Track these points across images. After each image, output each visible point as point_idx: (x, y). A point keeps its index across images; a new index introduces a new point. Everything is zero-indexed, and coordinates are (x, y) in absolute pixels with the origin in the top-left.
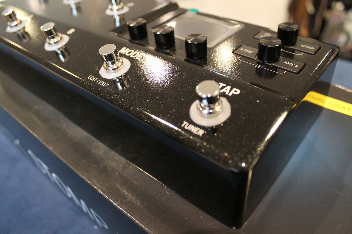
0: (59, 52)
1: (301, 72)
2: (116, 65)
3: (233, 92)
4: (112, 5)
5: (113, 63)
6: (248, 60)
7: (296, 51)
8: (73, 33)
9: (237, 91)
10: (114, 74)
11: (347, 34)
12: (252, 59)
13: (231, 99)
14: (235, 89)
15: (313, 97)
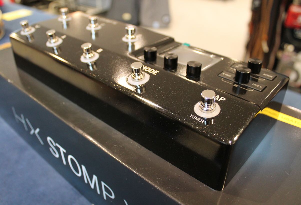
0: (90, 64)
1: (264, 91)
2: (140, 76)
3: (221, 99)
4: (128, 34)
5: (138, 75)
6: (229, 81)
7: (259, 78)
8: (102, 52)
9: (223, 99)
10: (137, 82)
11: (297, 72)
12: (231, 81)
13: (220, 103)
14: (222, 98)
15: (270, 112)
